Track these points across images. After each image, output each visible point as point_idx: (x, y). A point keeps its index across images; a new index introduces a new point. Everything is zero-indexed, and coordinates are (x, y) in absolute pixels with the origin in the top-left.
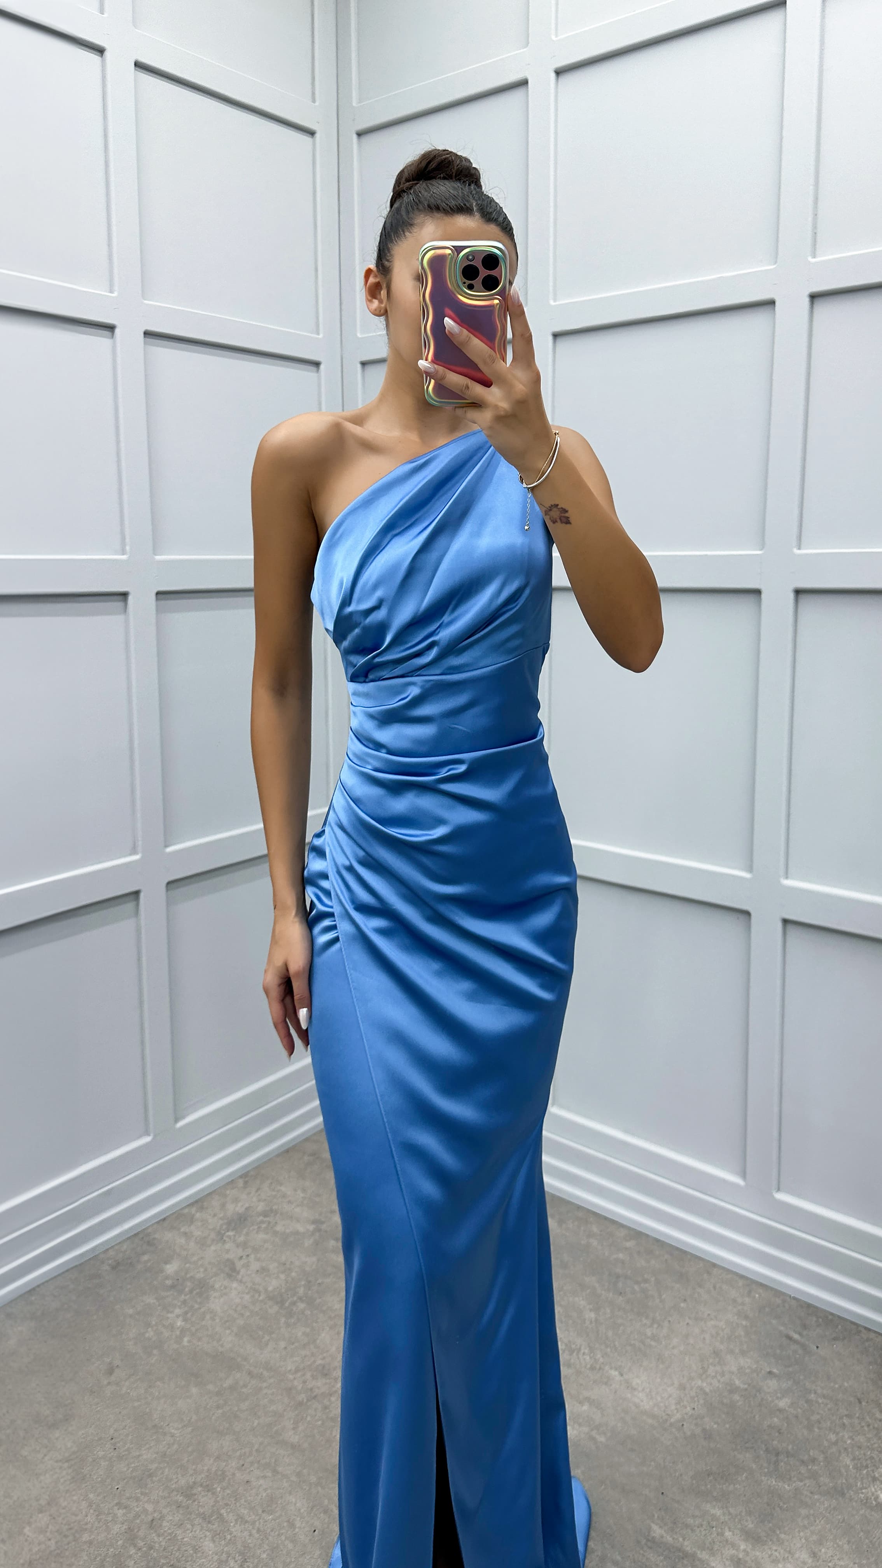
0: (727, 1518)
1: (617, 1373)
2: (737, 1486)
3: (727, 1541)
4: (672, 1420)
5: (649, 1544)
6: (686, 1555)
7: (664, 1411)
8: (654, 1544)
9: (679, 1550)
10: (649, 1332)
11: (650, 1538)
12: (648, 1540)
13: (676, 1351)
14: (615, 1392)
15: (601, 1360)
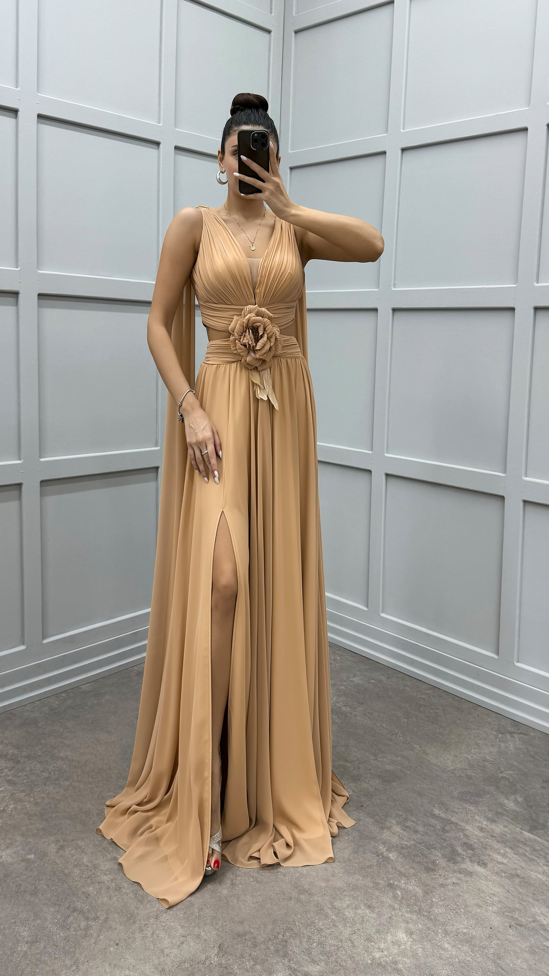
0: (477, 811)
1: (418, 746)
2: (484, 799)
3: (476, 820)
4: (449, 769)
5: (432, 816)
6: (453, 823)
7: (445, 765)
8: (434, 816)
9: (449, 821)
10: (438, 731)
11: (433, 814)
12: (432, 815)
13: (453, 741)
14: (417, 754)
15: (409, 740)
